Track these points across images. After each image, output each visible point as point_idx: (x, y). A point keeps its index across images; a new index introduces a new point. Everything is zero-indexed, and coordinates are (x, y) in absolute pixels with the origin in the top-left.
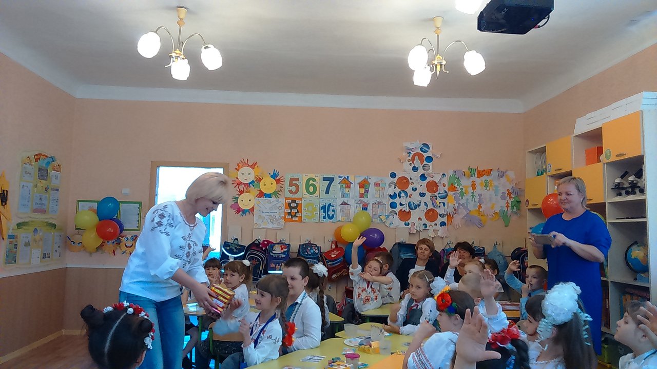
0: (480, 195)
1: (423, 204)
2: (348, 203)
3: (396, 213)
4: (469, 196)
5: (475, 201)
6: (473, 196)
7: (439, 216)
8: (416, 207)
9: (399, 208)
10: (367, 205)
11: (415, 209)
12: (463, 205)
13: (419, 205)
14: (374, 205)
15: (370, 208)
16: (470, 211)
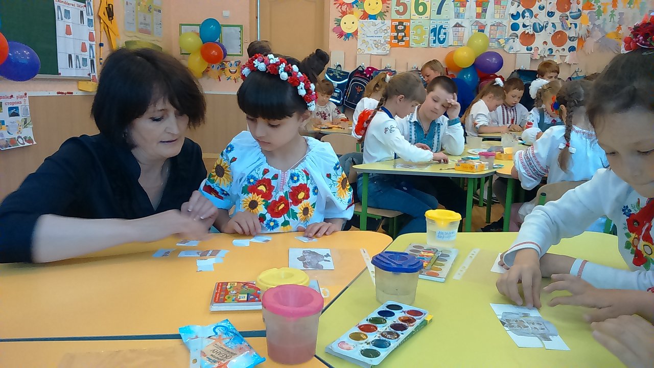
0: (621, 14)
1: (550, 25)
2: (463, 25)
3: (517, 36)
4: (607, 16)
5: (614, 22)
6: (612, 16)
7: (568, 40)
8: (541, 30)
9: (521, 30)
10: (484, 26)
12: (599, 25)
13: (546, 27)
14: (493, 27)
15: (487, 30)
16: (606, 34)
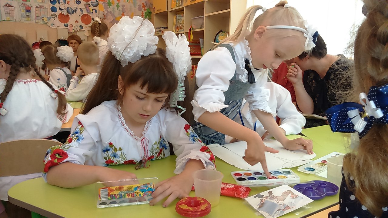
0: (123, 6)
1: (79, 10)
2: (12, 5)
3: (56, 16)
6: (118, 6)
8: (73, 12)
9: (58, 12)
10: (30, 8)
11: (73, 13)
12: (110, 12)
13: (76, 11)
14: (37, 9)
15: (33, 10)
16: (116, 17)
